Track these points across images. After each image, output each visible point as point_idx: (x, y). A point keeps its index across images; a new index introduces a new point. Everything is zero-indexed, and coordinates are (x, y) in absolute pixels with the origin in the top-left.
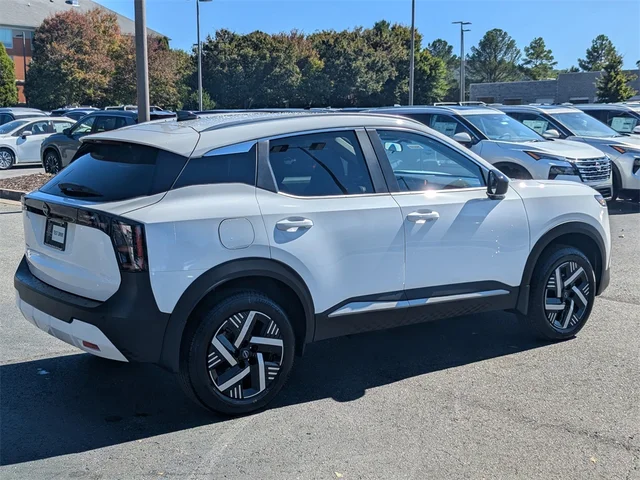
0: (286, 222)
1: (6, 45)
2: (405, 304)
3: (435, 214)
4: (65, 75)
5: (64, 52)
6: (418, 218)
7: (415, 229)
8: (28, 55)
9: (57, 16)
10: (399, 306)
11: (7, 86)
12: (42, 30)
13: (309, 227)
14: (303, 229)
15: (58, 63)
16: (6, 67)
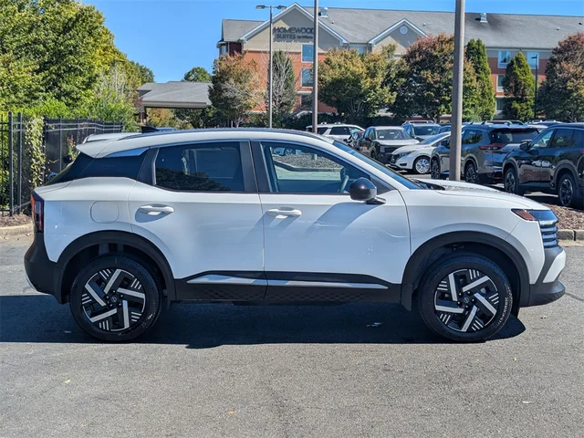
0: (150, 207)
1: (532, 66)
2: (263, 282)
3: (297, 212)
4: (571, 91)
5: (572, 70)
6: (277, 214)
7: (274, 223)
8: (541, 74)
9: (570, 38)
10: (256, 284)
11: (529, 103)
12: (556, 51)
13: (170, 213)
14: (164, 214)
15: (565, 81)
16: (530, 85)
